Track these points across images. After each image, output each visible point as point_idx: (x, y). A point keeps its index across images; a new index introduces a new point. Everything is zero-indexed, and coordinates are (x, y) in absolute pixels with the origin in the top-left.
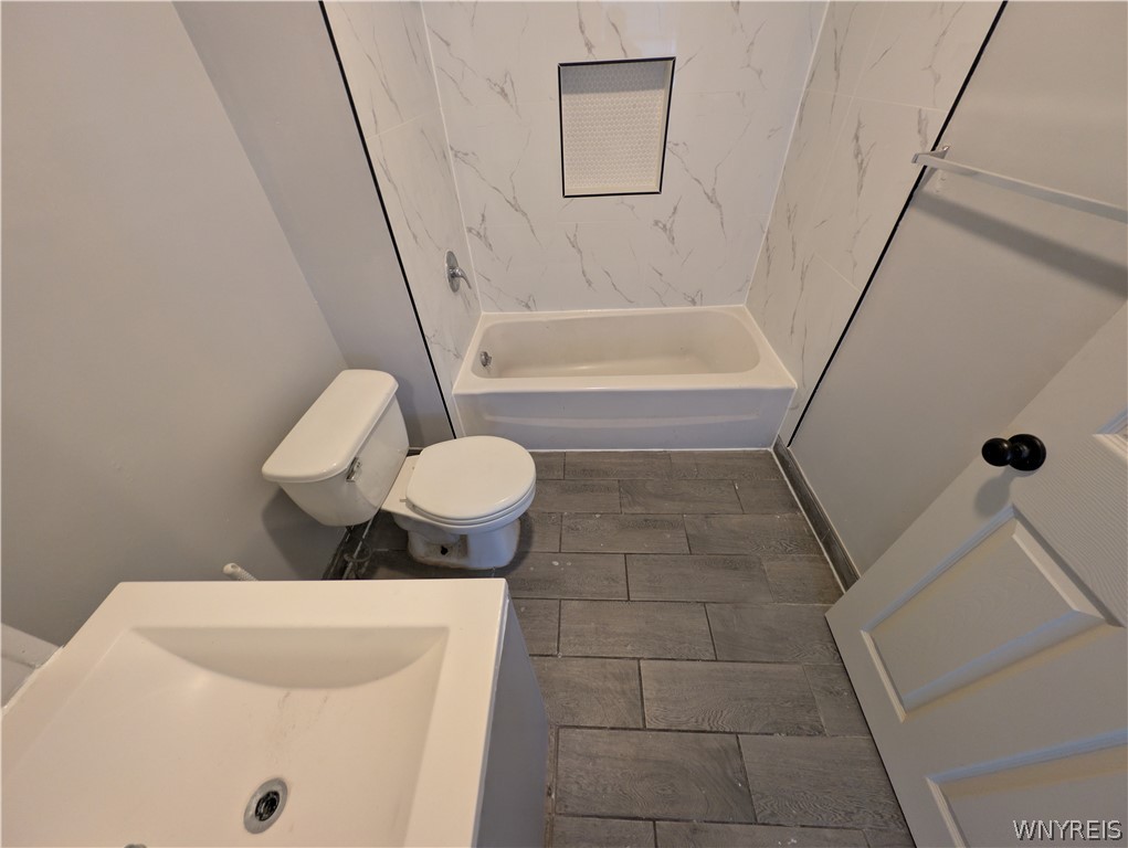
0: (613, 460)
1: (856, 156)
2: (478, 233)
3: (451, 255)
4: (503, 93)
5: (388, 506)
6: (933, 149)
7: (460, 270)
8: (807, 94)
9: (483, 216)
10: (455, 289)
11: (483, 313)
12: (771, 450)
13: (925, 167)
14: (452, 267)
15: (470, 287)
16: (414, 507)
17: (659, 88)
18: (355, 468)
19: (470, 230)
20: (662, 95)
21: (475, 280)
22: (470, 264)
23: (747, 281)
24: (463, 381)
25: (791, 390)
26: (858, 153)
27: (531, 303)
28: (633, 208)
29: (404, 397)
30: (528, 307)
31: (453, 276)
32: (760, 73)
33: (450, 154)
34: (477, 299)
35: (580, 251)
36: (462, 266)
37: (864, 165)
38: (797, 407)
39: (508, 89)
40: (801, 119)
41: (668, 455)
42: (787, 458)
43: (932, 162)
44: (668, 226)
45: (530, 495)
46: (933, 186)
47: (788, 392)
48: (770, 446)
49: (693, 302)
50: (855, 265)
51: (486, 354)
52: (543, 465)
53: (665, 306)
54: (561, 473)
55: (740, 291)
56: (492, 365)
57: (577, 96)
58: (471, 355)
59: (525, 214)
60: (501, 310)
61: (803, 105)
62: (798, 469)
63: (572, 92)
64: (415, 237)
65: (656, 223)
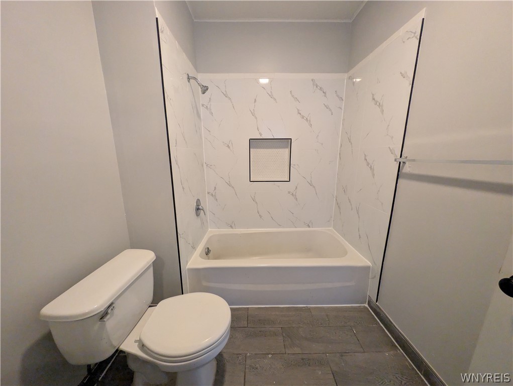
0: (277, 313)
1: (368, 165)
2: (212, 194)
3: (198, 200)
4: (228, 146)
5: (124, 347)
6: (401, 157)
7: (202, 207)
8: (340, 150)
9: (215, 188)
10: (198, 215)
11: (209, 229)
12: (366, 305)
13: (400, 162)
14: (198, 205)
15: (205, 214)
16: (143, 346)
17: (286, 148)
18: (109, 311)
19: (208, 193)
20: (287, 151)
21: (208, 213)
22: (207, 204)
23: (331, 217)
24: (194, 261)
25: (368, 268)
26: (368, 164)
27: (233, 225)
28: (279, 186)
29: (157, 267)
30: (231, 227)
31: (198, 209)
32: (322, 144)
33: (205, 165)
34: (207, 222)
35: (256, 203)
36: (202, 205)
37: (372, 167)
38: (375, 277)
39: (230, 145)
40: (340, 158)
41: (309, 309)
42: (378, 310)
43: (402, 160)
44: (294, 194)
45: (225, 337)
46: (406, 169)
47: (366, 269)
48: (365, 303)
49: (309, 226)
50: (382, 204)
51: (208, 248)
52: (236, 315)
53: (296, 227)
54: (246, 322)
55: (329, 221)
56: (210, 255)
57: (256, 149)
58: (200, 248)
59: (233, 187)
60: (219, 228)
61: (340, 154)
62: (388, 318)
63: (254, 148)
64: (183, 188)
65: (289, 192)
